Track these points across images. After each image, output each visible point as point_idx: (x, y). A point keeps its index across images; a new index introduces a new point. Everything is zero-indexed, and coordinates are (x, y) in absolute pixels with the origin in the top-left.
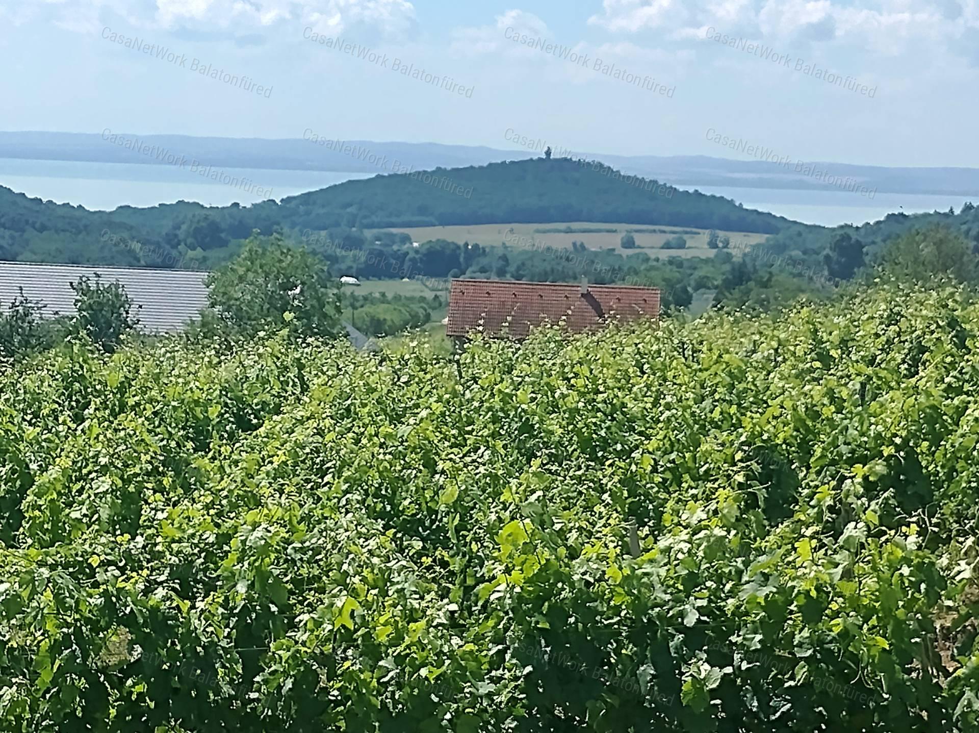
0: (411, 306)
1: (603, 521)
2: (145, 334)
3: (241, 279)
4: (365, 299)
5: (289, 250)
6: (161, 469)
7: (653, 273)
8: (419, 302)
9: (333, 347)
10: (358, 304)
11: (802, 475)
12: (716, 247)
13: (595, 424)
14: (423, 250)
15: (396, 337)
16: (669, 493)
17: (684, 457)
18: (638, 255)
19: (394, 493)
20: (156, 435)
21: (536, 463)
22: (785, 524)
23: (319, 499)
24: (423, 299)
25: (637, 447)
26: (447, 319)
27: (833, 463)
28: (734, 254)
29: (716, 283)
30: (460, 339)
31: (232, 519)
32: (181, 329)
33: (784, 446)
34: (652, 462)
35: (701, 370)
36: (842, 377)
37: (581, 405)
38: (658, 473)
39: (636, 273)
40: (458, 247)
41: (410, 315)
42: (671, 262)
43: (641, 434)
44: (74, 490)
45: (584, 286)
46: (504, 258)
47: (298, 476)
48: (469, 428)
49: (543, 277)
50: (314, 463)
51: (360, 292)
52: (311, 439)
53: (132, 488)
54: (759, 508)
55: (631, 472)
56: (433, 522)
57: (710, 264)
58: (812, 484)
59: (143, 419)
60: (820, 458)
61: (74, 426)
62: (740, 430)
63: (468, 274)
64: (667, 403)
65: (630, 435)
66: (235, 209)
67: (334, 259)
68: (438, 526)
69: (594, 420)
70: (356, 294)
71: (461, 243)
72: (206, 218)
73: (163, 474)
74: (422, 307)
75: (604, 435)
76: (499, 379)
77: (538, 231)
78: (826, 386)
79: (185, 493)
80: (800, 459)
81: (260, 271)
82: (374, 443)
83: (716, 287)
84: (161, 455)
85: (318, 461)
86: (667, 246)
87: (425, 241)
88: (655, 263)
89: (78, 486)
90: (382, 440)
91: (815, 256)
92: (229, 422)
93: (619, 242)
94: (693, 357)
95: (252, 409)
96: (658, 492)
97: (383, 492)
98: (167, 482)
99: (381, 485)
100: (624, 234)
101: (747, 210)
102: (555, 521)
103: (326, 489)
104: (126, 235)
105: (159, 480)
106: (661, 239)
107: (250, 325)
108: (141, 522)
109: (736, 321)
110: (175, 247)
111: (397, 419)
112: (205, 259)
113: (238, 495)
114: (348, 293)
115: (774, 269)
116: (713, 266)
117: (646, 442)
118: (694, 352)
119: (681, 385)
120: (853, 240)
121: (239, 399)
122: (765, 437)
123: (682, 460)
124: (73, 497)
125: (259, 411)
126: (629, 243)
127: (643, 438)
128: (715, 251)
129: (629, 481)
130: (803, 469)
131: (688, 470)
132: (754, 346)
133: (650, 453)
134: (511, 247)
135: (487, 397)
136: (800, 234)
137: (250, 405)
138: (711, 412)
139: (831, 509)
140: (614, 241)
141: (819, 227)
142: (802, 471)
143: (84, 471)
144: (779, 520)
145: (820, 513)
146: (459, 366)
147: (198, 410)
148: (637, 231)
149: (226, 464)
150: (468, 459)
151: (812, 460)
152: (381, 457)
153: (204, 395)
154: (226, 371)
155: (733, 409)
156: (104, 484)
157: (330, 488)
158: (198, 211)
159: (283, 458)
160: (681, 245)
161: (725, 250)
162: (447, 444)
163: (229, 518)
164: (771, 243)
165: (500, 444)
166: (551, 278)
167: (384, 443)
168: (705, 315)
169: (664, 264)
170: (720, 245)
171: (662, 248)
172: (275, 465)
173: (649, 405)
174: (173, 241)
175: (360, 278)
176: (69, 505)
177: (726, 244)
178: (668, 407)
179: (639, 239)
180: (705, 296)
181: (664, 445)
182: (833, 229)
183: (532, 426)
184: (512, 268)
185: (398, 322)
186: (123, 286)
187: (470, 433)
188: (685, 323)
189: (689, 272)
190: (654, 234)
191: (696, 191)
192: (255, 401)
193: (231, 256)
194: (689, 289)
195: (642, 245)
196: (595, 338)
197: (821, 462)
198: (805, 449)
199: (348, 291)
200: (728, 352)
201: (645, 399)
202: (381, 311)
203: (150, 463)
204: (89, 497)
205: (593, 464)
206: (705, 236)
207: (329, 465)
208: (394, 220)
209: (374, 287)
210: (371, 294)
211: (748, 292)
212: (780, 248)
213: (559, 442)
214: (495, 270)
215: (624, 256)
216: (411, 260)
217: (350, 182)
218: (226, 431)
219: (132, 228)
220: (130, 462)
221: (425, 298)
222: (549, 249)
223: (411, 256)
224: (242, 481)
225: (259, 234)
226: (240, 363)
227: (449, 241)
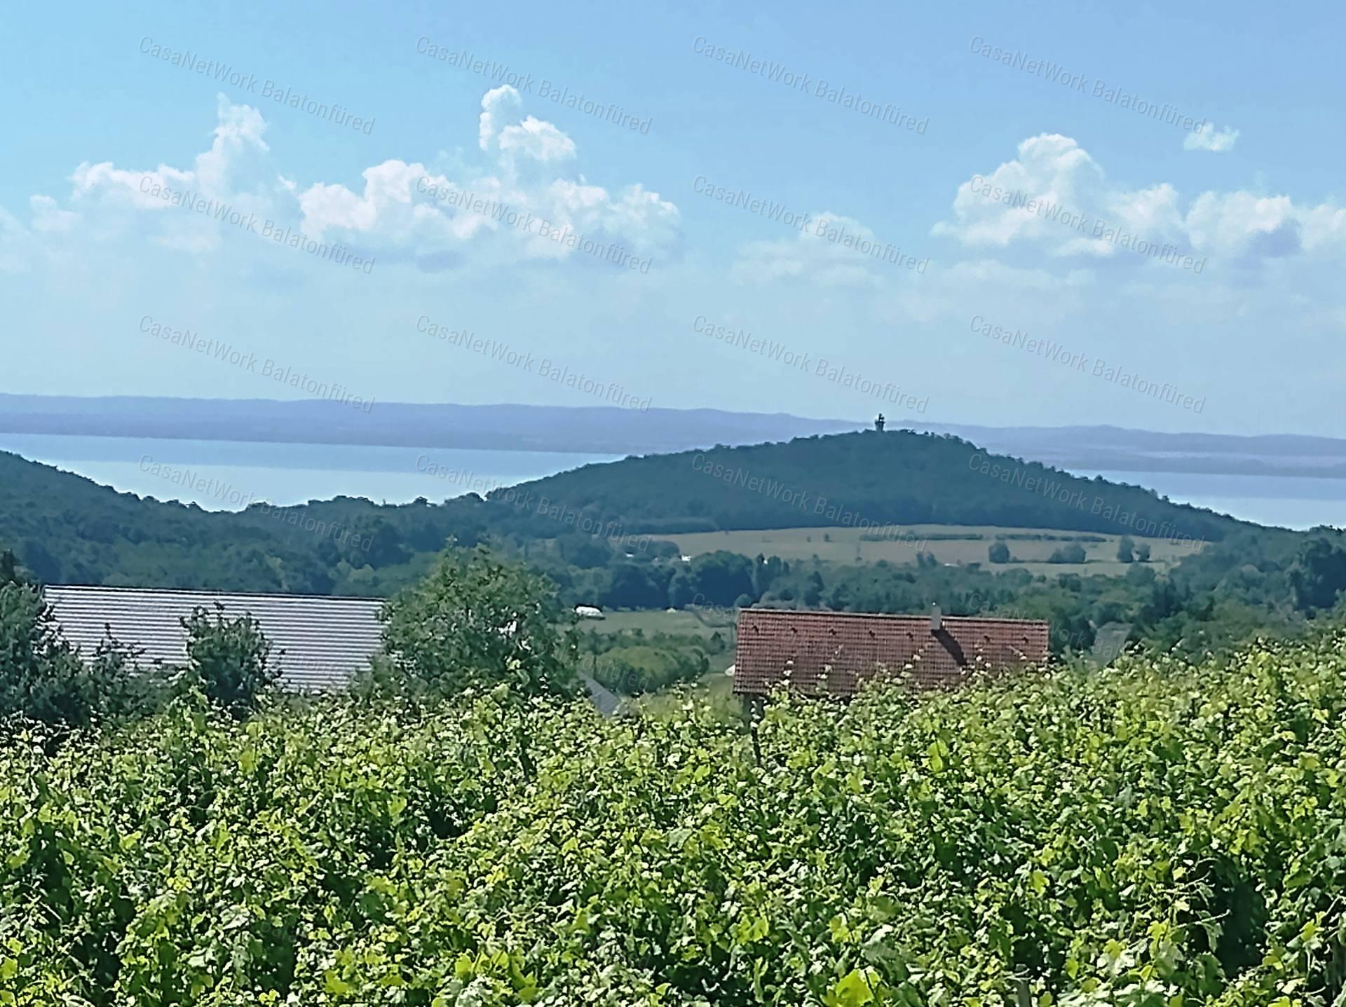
0: (680, 649)
1: (976, 970)
2: (289, 693)
3: (431, 612)
4: (612, 639)
5: (500, 568)
6: (320, 893)
7: (1038, 599)
8: (692, 644)
9: (568, 710)
10: (602, 647)
11: (1270, 901)
12: (1130, 560)
13: (960, 825)
14: (696, 567)
15: (657, 694)
16: (1074, 929)
17: (1093, 873)
18: (1014, 571)
19: (666, 929)
20: (312, 843)
21: (875, 884)
22: (1249, 974)
23: (554, 937)
24: (697, 639)
25: (1023, 860)
26: (733, 668)
27: (1317, 882)
28: (1157, 570)
29: (1131, 613)
30: (753, 699)
31: (429, 968)
32: (343, 685)
33: (1244, 859)
34: (1048, 882)
35: (1115, 744)
36: (1327, 754)
37: (939, 797)
38: (1055, 898)
39: (1012, 598)
40: (749, 563)
41: (679, 662)
42: (1063, 584)
43: (1028, 839)
44: (194, 925)
45: (936, 619)
46: (817, 578)
47: (522, 902)
48: (774, 831)
49: (875, 606)
50: (545, 884)
51: (604, 629)
52: (539, 849)
53: (278, 922)
54: (1208, 949)
55: (1016, 897)
56: (724, 971)
57: (1122, 586)
58: (1286, 915)
59: (293, 819)
60: (1298, 875)
61: (192, 830)
62: (1178, 835)
63: (763, 601)
64: (1066, 795)
65: (1013, 841)
66: (421, 506)
67: (564, 581)
68: (731, 976)
69: (959, 820)
70: (598, 632)
71: (753, 556)
72: (377, 522)
73: (324, 901)
74: (696, 651)
75: (973, 841)
76: (816, 758)
77: (866, 538)
78: (1303, 768)
79: (356, 929)
80: (1268, 877)
81: (457, 599)
82: (634, 855)
83: (1131, 620)
84: (320, 873)
85: (550, 881)
86: (1057, 560)
87: (700, 553)
88: (1039, 585)
89: (199, 919)
90: (646, 850)
91: (1277, 573)
92: (421, 821)
93: (987, 555)
94: (1103, 724)
95: (453, 803)
96: (1057, 926)
97: (650, 928)
98: (328, 912)
99: (645, 915)
100: (993, 542)
101: (1174, 505)
102: (911, 970)
103: (564, 922)
104: (259, 546)
105: (317, 910)
106: (1049, 549)
107: (445, 679)
108: (296, 974)
109: (1165, 672)
110: (333, 564)
111: (666, 818)
112: (376, 582)
113: (435, 932)
114: (586, 631)
115: (1217, 593)
116: (1126, 589)
117: (1036, 853)
118: (1103, 717)
119: (1086, 767)
120: (1333, 552)
121: (436, 789)
122: (1215, 845)
123: (1091, 879)
124: (192, 936)
125: (463, 806)
126: (1000, 555)
127: (1033, 847)
128: (1128, 566)
129: (1012, 911)
130: (1273, 891)
131: (1102, 895)
132: (1193, 707)
133: (1043, 868)
134: (826, 561)
135: (797, 784)
136: (1254, 541)
137: (449, 798)
138: (1134, 806)
139: (1318, 953)
140: (978, 552)
141: (1282, 530)
142: (1271, 895)
143: (208, 897)
144: (1241, 968)
145: (1303, 960)
146: (755, 738)
147: (374, 805)
148: (1013, 537)
149: (417, 884)
150: (773, 878)
151: (1286, 878)
152: (646, 875)
153: (381, 783)
154: (415, 746)
155: (1166, 803)
156: (238, 915)
157: (570, 921)
158: (366, 511)
159: (501, 877)
160: (1079, 559)
161: (1144, 564)
162: (742, 855)
163: (423, 965)
164: (1212, 554)
165: (821, 855)
166: (886, 608)
167: (648, 854)
168: (1118, 662)
169: (1053, 586)
170: (1136, 557)
171: (1051, 562)
172: (489, 887)
173: (1038, 797)
174: (330, 554)
175: (605, 608)
176: (188, 948)
177: (1145, 558)
178: (1068, 800)
179: (1015, 549)
180: (1115, 633)
181: (1064, 855)
182: (1304, 534)
183: (868, 828)
184: (828, 593)
185: (660, 670)
186: (257, 623)
187: (776, 838)
188: (1087, 672)
189: (1090, 597)
190: (1037, 542)
191: (1100, 478)
192: (456, 791)
193: (417, 576)
194: (1091, 623)
195: (1019, 558)
196: (956, 697)
197: (1299, 882)
198: (1276, 864)
199: (584, 627)
200: (1154, 717)
201: (1033, 788)
202: (635, 657)
203: (304, 883)
204: (217, 934)
205: (958, 884)
206: (1112, 545)
207: (568, 886)
208: (653, 521)
209: (624, 622)
210: (620, 632)
211: (1178, 627)
212: (1226, 562)
213: (907, 852)
214: (802, 595)
215: (994, 574)
216: (678, 581)
217: (588, 467)
218: (416, 836)
219: (269, 536)
220: (275, 883)
221: (700, 638)
222: (882, 564)
223: (680, 573)
224: (441, 911)
225: (456, 544)
226: (433, 734)
227: (735, 552)
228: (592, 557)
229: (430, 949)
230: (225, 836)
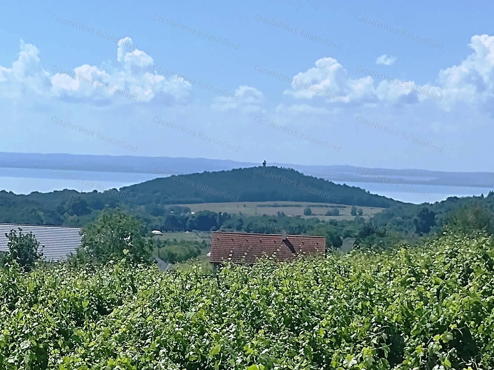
0: (190, 246)
1: (299, 364)
2: (46, 262)
3: (99, 232)
4: (165, 242)
5: (125, 216)
6: (57, 336)
7: (321, 229)
8: (195, 244)
9: (149, 268)
10: (161, 245)
11: (406, 339)
12: (355, 214)
13: (293, 311)
14: (196, 217)
15: (182, 263)
16: (334, 350)
17: (341, 329)
18: (313, 219)
19: (185, 349)
20: (54, 317)
21: (261, 332)
22: (398, 366)
23: (143, 352)
24: (197, 243)
25: (316, 324)
26: (210, 253)
27: (423, 333)
28: (365, 218)
29: (355, 234)
30: (217, 265)
31: (97, 363)
32: (66, 259)
33: (396, 324)
34: (325, 332)
35: (349, 282)
36: (427, 286)
37: (286, 301)
38: (328, 338)
39: (312, 228)
40: (216, 214)
41: (190, 251)
42: (331, 223)
43: (318, 316)
44: (10, 347)
45: (284, 235)
46: (241, 220)
47: (132, 339)
48: (224, 313)
49: (261, 231)
50: (140, 332)
51: (163, 239)
52: (138, 319)
53: (41, 346)
54: (384, 357)
55: (314, 338)
56: (205, 365)
57: (353, 224)
58: (411, 344)
59: (47, 308)
60: (416, 330)
61: (10, 312)
62: (372, 315)
63: (221, 229)
64: (331, 300)
65: (312, 317)
66: (95, 193)
67: (148, 221)
68: (208, 367)
69: (293, 309)
70: (160, 240)
71: (217, 212)
72: (79, 198)
73: (58, 338)
74: (196, 247)
75: (298, 317)
76: (240, 287)
77: (259, 206)
78: (418, 291)
79: (70, 349)
80: (405, 331)
81: (109, 227)
82: (173, 322)
83: (356, 237)
84: (57, 328)
85: (142, 331)
86: (329, 214)
87: (198, 211)
88: (322, 223)
89: (12, 345)
90: (177, 320)
91: (409, 219)
92: (94, 309)
93: (303, 212)
94: (345, 275)
95: (106, 303)
96: (328, 348)
97: (178, 349)
98: (60, 343)
99: (177, 344)
100: (305, 208)
101: (372, 195)
102: (275, 365)
103: (147, 346)
104: (36, 208)
105: (56, 342)
106: (325, 211)
107: (104, 257)
108: (48, 365)
109: (368, 256)
110: (62, 214)
111: (185, 308)
112: (78, 221)
113: (100, 350)
114: (156, 239)
115: (387, 227)
116: (354, 225)
117: (321, 322)
118: (345, 272)
119: (339, 290)
120: (429, 212)
121: (100, 297)
122: (386, 319)
123: (341, 331)
124: (9, 351)
125: (110, 304)
126: (308, 213)
127: (320, 319)
128: (355, 217)
129: (312, 343)
130: (407, 336)
131: (345, 337)
132: (378, 269)
133: (323, 327)
134: (244, 214)
135: (233, 296)
136: (400, 208)
137: (105, 300)
138: (357, 304)
139: (423, 358)
140: (300, 211)
141: (411, 204)
142: (406, 337)
143: (15, 337)
144: (395, 364)
145: (417, 360)
146: (218, 279)
147: (77, 303)
148: (313, 206)
149: (93, 332)
150: (225, 330)
151: (412, 331)
152: (177, 329)
153: (80, 295)
154: (92, 282)
155: (368, 304)
156: (26, 344)
157: (149, 346)
158: (75, 195)
159: (124, 330)
160: (337, 214)
161: (361, 216)
162: (213, 322)
163: (95, 362)
164: (385, 212)
165: (241, 322)
166: (265, 232)
168: (351, 252)
169: (327, 224)
170: (358, 214)
171: (326, 215)
172: (120, 333)
173: (322, 301)
174: (61, 211)
175: (163, 231)
176: (8, 355)
177: (361, 214)
178: (332, 303)
179: (313, 210)
180: (350, 241)
181: (331, 323)
182: (419, 205)
183: (260, 312)
184: (245, 226)
185: (183, 255)
186: (34, 235)
187: (225, 316)
188: (339, 256)
189: (340, 228)
190: (322, 208)
191: (344, 184)
192: (108, 298)
193: (93, 219)
194: (341, 237)
195: (315, 214)
196: (292, 264)
197: (416, 332)
198: (408, 325)
199: (155, 238)
200: (364, 272)
201: (320, 298)
202: (174, 249)
203: (51, 332)
204: (19, 351)
205: (292, 333)
206: (349, 209)
207: (149, 333)
208: (181, 199)
209: (170, 236)
210: (168, 239)
211: (373, 239)
212: (391, 215)
213: (273, 321)
214: (235, 227)
215: (306, 219)
216: (190, 221)
217: (157, 179)
218: (92, 315)
219: (38, 204)
220: (41, 332)
221: (197, 242)
222: (265, 215)
223: (190, 219)
224: (102, 343)
225: (108, 207)
226: (100, 277)
227: (211, 211)
228: (158, 212)
229: (97, 356)
230: (21, 315)
